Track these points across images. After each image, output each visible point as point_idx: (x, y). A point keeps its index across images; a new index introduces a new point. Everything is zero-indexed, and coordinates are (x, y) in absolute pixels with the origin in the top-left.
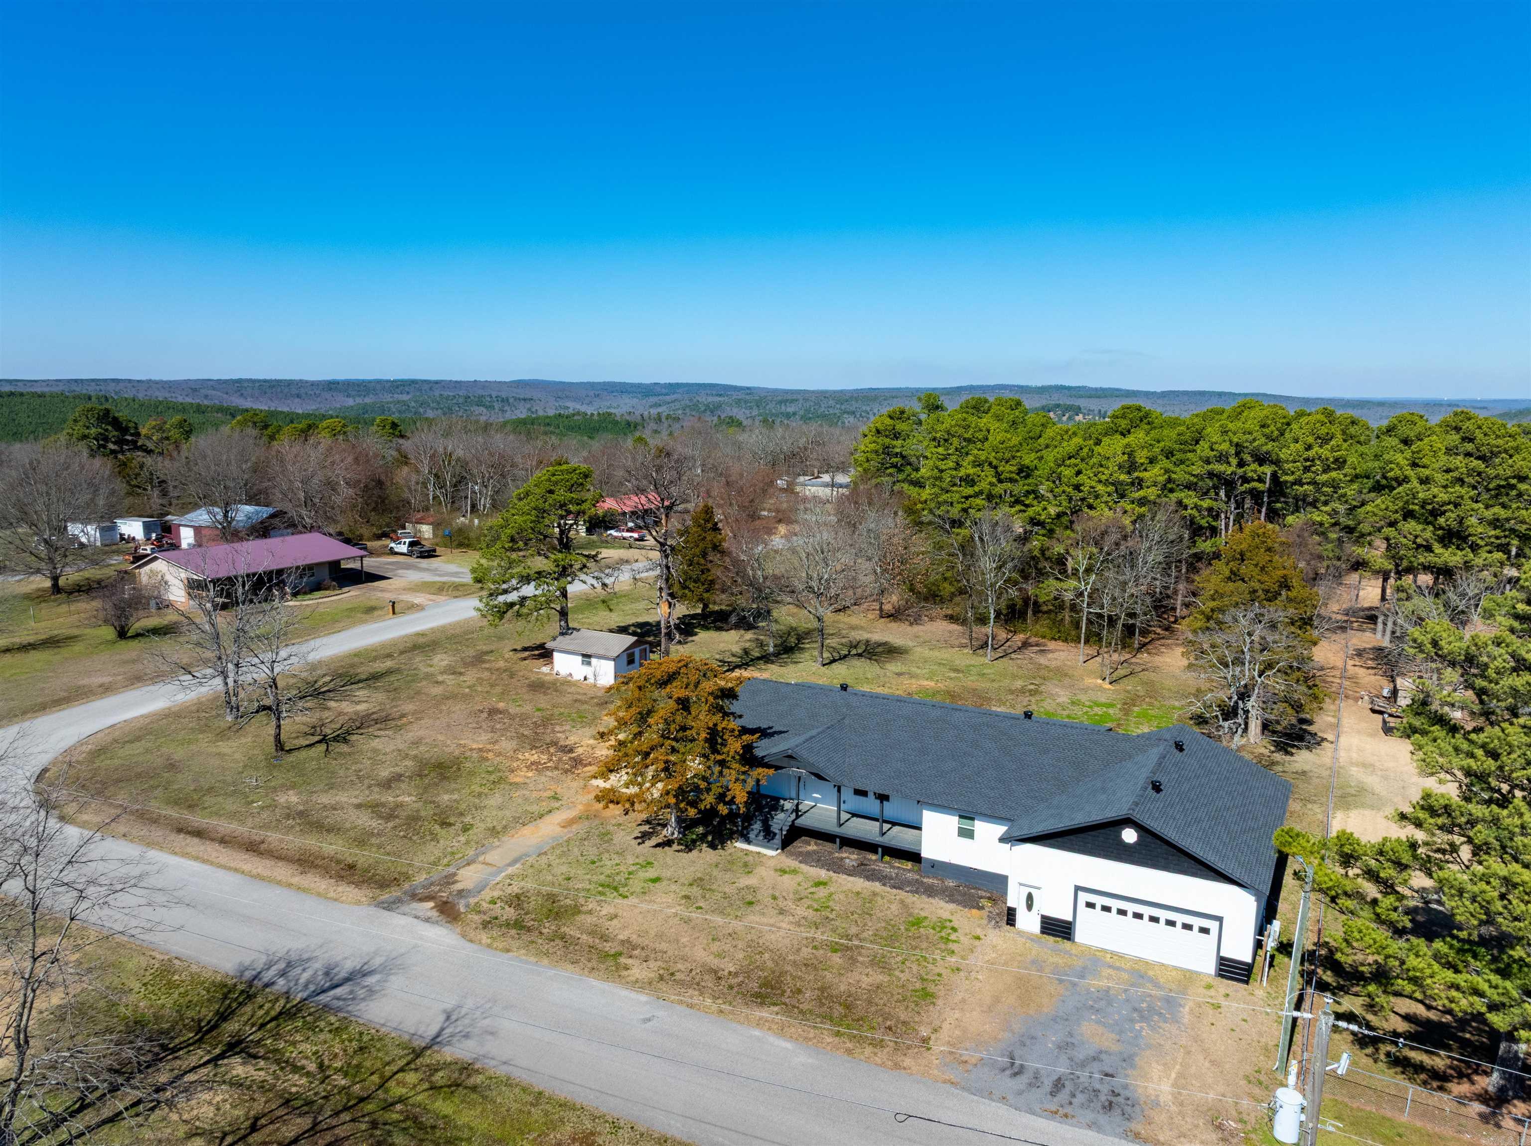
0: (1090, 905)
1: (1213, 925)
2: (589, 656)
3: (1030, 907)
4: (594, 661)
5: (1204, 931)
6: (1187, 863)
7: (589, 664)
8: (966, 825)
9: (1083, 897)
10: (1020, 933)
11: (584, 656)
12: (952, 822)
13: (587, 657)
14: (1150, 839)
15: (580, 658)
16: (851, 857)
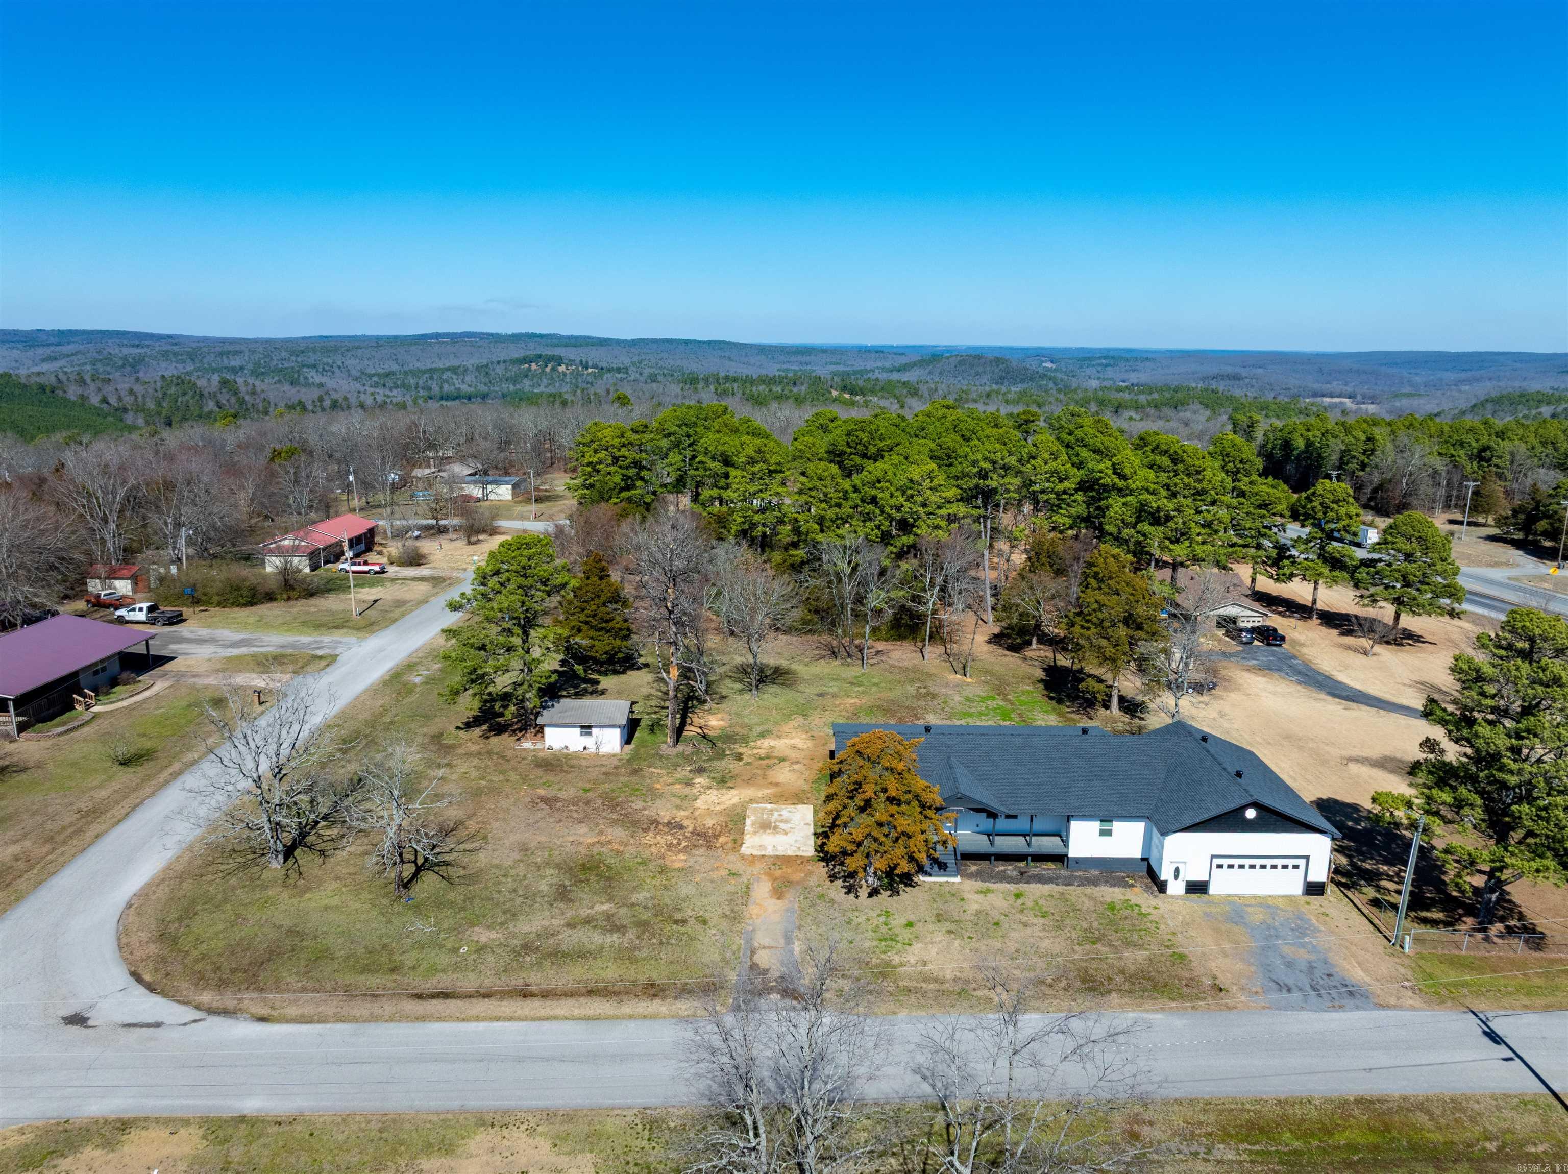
0: (1220, 866)
1: (1302, 863)
2: (590, 727)
3: (1176, 876)
4: (594, 730)
5: (1296, 867)
6: (1289, 824)
7: (590, 734)
8: (1106, 826)
9: (1216, 861)
10: (1172, 897)
11: (583, 727)
12: (1096, 826)
13: (586, 729)
14: (1264, 813)
15: (578, 730)
16: (1010, 869)
